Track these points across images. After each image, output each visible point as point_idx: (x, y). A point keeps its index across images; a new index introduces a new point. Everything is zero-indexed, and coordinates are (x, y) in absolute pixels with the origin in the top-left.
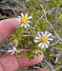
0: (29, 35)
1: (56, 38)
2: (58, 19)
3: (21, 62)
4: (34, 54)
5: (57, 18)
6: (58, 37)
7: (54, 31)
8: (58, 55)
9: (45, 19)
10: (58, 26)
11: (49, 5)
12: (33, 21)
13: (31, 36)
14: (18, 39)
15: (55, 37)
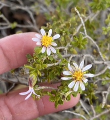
0: (56, 64)
1: (103, 63)
2: (106, 30)
3: (42, 105)
4: (64, 97)
5: (104, 28)
6: (106, 60)
7: (100, 52)
8: (106, 92)
9: (84, 33)
10: (106, 40)
11: (92, 6)
12: (64, 36)
13: (58, 65)
14: (36, 72)
15: (101, 62)
